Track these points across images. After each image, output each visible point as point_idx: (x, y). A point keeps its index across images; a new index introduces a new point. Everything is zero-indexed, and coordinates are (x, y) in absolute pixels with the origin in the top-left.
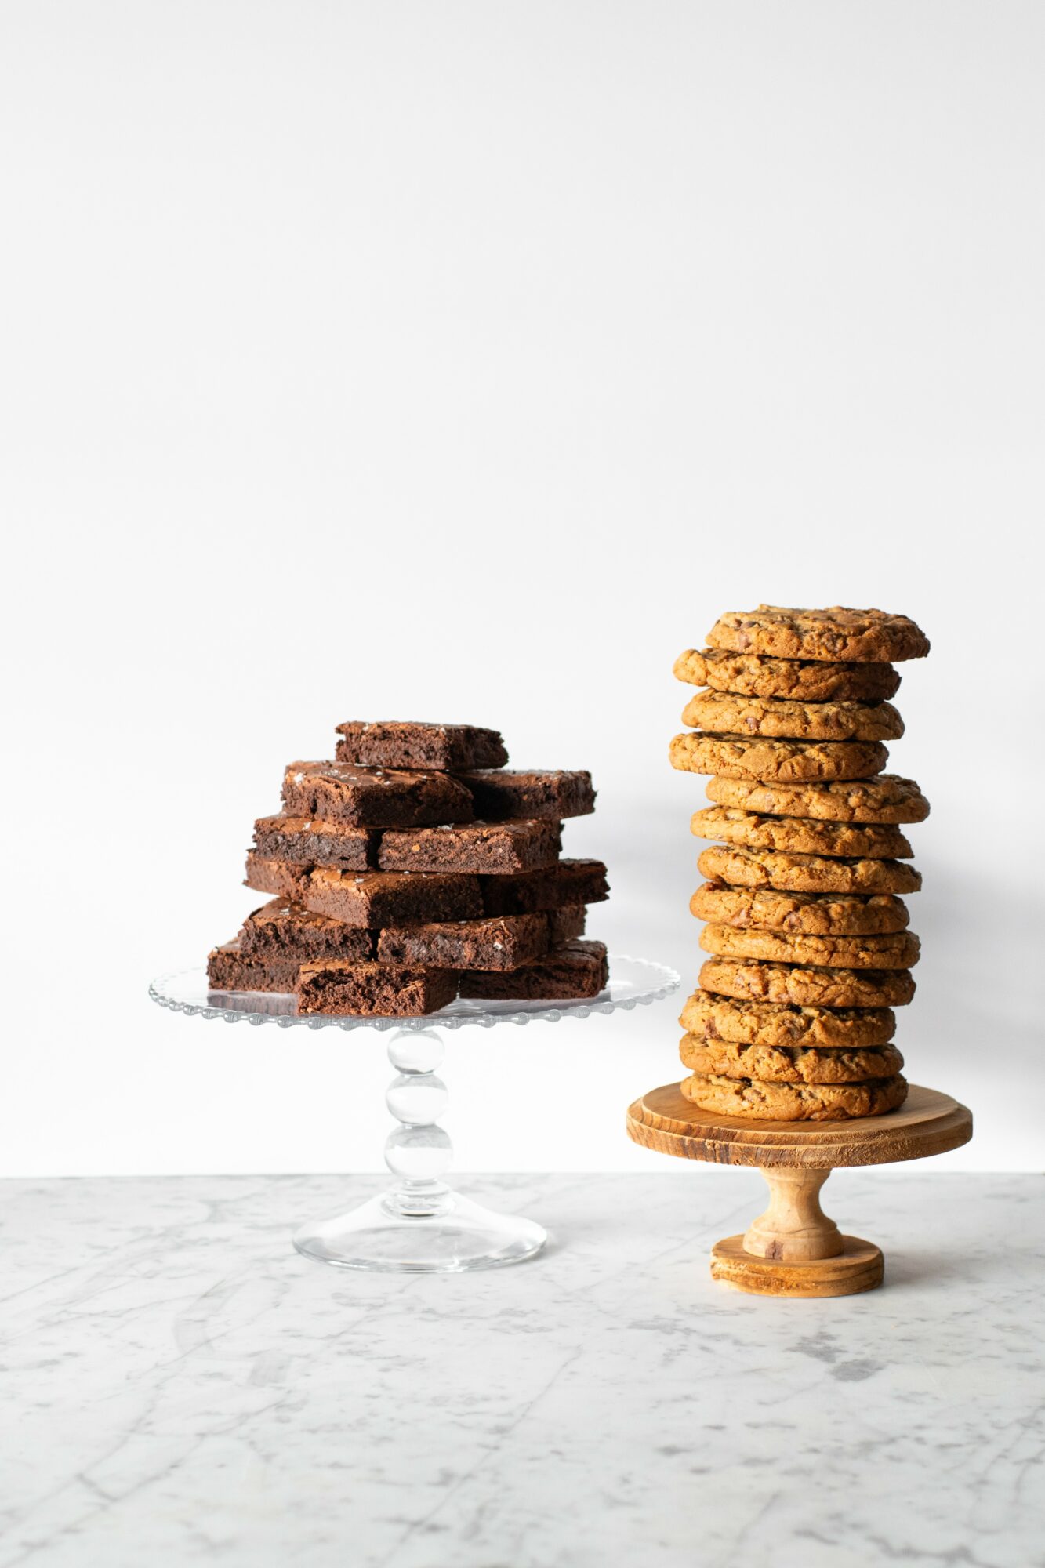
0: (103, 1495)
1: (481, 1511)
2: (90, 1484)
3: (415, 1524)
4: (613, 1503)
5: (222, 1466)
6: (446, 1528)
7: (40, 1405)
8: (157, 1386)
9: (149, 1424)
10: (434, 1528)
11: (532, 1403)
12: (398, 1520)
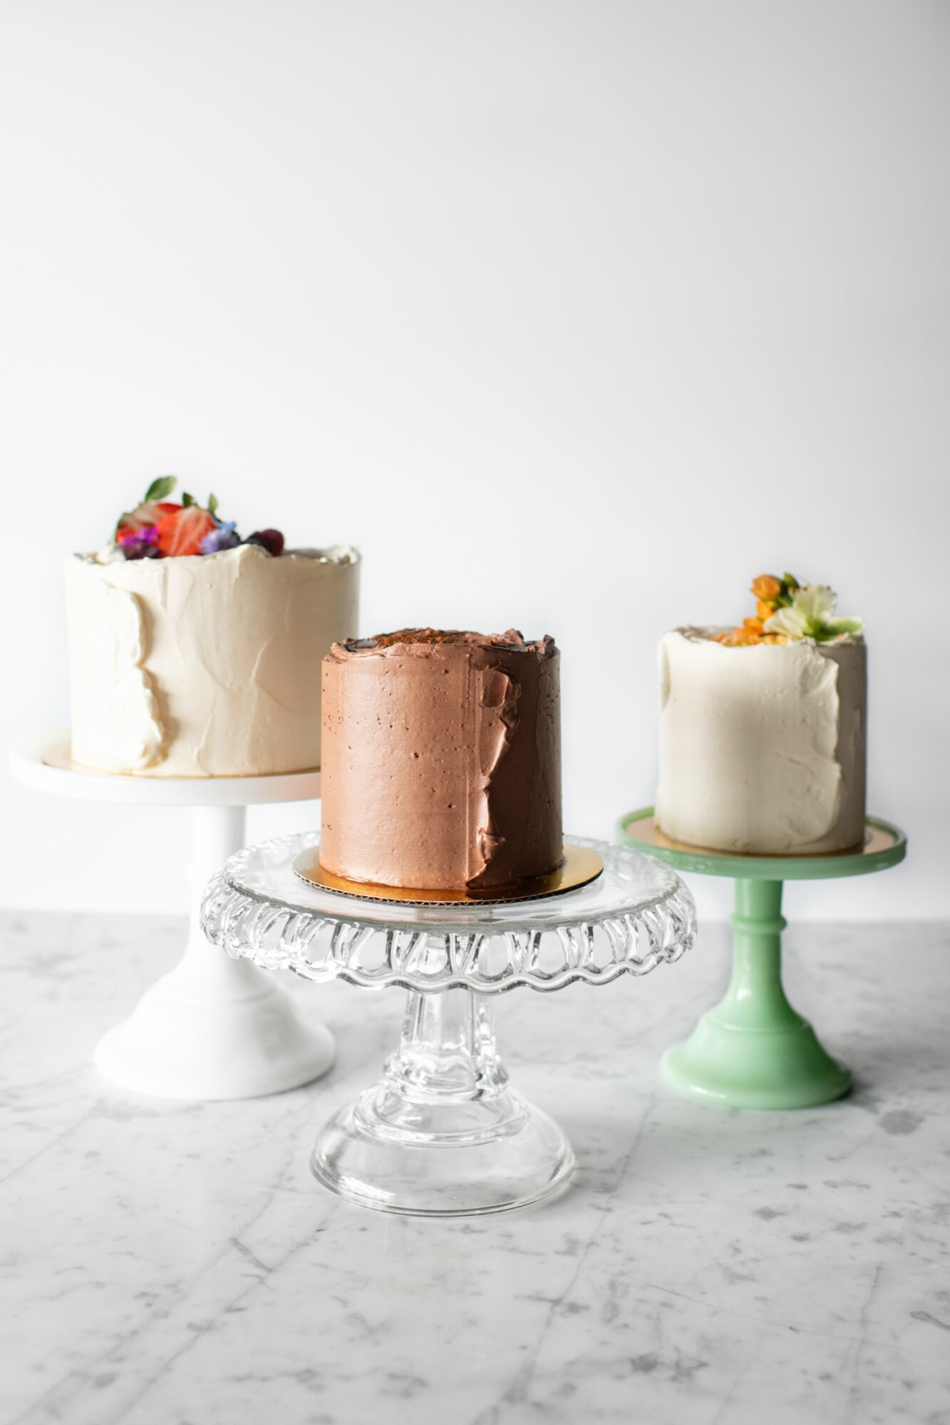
0: (259, 1265)
1: (613, 1286)
2: (245, 1250)
3: (556, 1302)
4: (734, 1277)
5: (364, 1229)
6: (587, 1308)
7: (189, 1156)
8: (293, 1136)
9: (290, 1179)
10: (574, 1308)
11: (627, 1157)
12: (539, 1298)
